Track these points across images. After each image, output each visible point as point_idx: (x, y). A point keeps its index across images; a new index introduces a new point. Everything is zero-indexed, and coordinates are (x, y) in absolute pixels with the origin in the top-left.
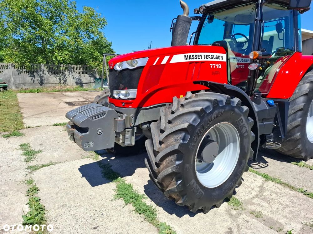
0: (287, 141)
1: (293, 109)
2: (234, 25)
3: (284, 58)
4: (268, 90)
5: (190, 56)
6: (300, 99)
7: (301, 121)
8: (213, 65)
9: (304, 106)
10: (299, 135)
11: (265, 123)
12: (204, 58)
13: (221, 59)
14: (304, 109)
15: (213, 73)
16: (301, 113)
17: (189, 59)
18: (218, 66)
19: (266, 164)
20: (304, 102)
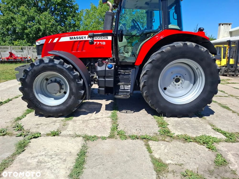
2: (153, 11)
6: (147, 66)
7: (145, 82)
8: (97, 42)
9: (147, 71)
10: (146, 93)
11: (106, 79)
12: (88, 38)
13: (106, 38)
14: (147, 73)
15: (96, 47)
16: (145, 76)
17: (74, 39)
18: (102, 43)
19: (134, 112)
20: (148, 68)
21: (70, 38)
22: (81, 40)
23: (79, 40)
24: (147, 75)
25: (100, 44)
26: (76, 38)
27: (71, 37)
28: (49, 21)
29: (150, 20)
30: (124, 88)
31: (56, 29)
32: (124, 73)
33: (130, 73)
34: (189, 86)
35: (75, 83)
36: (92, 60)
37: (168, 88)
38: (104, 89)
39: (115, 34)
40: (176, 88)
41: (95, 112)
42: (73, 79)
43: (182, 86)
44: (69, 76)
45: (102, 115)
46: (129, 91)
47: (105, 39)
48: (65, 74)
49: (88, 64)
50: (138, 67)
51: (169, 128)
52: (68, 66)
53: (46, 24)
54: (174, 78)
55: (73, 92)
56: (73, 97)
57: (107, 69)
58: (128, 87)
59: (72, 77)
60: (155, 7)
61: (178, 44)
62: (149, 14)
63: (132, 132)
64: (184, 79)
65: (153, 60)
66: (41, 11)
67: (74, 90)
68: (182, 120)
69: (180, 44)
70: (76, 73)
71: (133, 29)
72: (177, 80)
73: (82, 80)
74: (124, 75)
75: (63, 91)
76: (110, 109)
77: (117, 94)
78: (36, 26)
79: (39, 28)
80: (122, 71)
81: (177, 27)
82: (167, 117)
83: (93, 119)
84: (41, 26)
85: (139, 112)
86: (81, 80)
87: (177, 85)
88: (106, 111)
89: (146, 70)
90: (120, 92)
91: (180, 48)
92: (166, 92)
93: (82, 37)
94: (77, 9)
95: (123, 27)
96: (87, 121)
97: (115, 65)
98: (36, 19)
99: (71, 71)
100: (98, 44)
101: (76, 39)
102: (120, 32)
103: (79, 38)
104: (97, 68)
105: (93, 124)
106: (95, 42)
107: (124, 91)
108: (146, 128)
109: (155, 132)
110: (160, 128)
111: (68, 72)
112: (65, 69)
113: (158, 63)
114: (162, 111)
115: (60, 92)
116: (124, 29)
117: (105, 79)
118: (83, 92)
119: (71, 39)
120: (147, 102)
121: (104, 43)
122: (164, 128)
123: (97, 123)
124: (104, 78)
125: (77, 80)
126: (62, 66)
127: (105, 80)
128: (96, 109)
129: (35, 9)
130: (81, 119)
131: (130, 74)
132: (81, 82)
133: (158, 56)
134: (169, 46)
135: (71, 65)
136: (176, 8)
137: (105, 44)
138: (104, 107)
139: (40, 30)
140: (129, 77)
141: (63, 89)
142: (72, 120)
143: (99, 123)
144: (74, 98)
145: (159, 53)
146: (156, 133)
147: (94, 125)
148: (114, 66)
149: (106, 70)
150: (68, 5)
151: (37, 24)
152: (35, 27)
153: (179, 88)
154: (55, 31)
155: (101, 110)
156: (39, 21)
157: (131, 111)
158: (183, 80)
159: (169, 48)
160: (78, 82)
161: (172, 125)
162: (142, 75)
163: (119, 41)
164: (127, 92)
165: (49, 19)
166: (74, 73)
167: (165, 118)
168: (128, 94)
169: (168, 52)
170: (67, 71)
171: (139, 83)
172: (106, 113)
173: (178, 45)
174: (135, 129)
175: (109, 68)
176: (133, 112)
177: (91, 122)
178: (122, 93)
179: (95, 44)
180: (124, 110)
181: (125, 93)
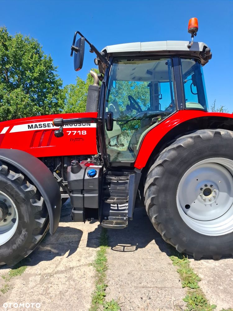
1: (148, 183)
2: (159, 83)
4: (135, 158)
5: (36, 125)
6: (155, 171)
7: (152, 199)
8: (73, 131)
9: (156, 179)
10: (156, 218)
11: (86, 195)
13: (87, 125)
14: (156, 183)
15: (72, 139)
16: (153, 188)
17: (35, 128)
18: (81, 133)
19: (136, 249)
20: (157, 174)
21: (29, 126)
22: (47, 128)
23: (43, 128)
24: (155, 187)
25: (77, 134)
26: (38, 126)
27: (30, 124)
28: (22, 100)
29: (155, 96)
30: (118, 207)
31: (31, 110)
32: (116, 181)
33: (128, 181)
34: (227, 200)
35: (29, 207)
36: (66, 160)
37: (192, 205)
38: (81, 212)
39: (101, 119)
40: (206, 205)
41: (67, 253)
42: (24, 199)
43: (215, 202)
44: (17, 195)
45: (79, 261)
46: (126, 213)
47: (86, 127)
48: (9, 191)
49: (58, 166)
50: (139, 172)
51: (204, 291)
52: (17, 176)
53: (17, 104)
54: (201, 189)
55: (25, 222)
56: (24, 232)
57: (87, 177)
58: (125, 207)
59: (22, 195)
60: (162, 78)
61: (205, 133)
62: (154, 87)
63: (134, 306)
64: (218, 189)
65: (165, 161)
66: (12, 87)
67: (26, 219)
68: (223, 265)
69: (208, 133)
70: (31, 188)
71: (130, 110)
72: (207, 192)
73: (42, 199)
74: (118, 184)
75: (9, 218)
76: (95, 244)
77: (106, 218)
78: (3, 107)
79: (8, 109)
80: (114, 178)
81: (199, 106)
82: (196, 259)
83: (62, 272)
84: (10, 107)
85: (144, 247)
86: (39, 200)
87: (207, 200)
88: (88, 248)
89: (154, 178)
90: (110, 214)
91: (209, 140)
92: (189, 212)
93: (48, 124)
94: (61, 85)
95: (115, 108)
96: (51, 276)
97: (101, 170)
98: (4, 98)
99: (22, 185)
100: (74, 134)
101: (38, 128)
102: (108, 116)
103: (43, 126)
104: (70, 175)
105: (60, 286)
106: (70, 132)
107: (119, 213)
108: (160, 292)
109: (177, 302)
110: (186, 289)
111: (15, 188)
112: (10, 183)
113: (173, 166)
114: (185, 250)
115: (5, 220)
116: (116, 110)
117: (84, 195)
118: (42, 221)
119: (31, 128)
120: (158, 231)
121: (84, 133)
122: (193, 288)
123: (67, 283)
124: (82, 193)
125: (31, 200)
126: (4, 178)
127: (84, 197)
128: (71, 244)
129: (4, 85)
130: (39, 272)
131: (126, 183)
132: (40, 204)
133: (173, 153)
134: (191, 137)
135: (21, 175)
136: (193, 78)
137: (86, 134)
138: (85, 238)
139: (10, 112)
140: (126, 188)
141: (10, 214)
142: (23, 275)
143: (72, 282)
144: (27, 233)
145: (174, 149)
146: (180, 304)
147: (61, 288)
148: (98, 171)
149: (85, 178)
150: (48, 80)
151: (5, 105)
152: (3, 109)
153: (211, 205)
154: (29, 113)
155: (79, 246)
156: (8, 100)
157: (132, 245)
158: (217, 191)
159: (190, 140)
160: (33, 203)
161: (208, 282)
162: (146, 186)
163: (108, 130)
164: (123, 215)
165: (22, 98)
166: (27, 187)
167: (192, 260)
168: (125, 218)
169: (190, 147)
170: (14, 186)
171: (143, 199)
172: (88, 255)
173: (205, 135)
174: (140, 296)
175: (90, 176)
176: (135, 247)
177: (57, 280)
178: (114, 217)
179: (69, 134)
180: (118, 245)
181: (120, 216)
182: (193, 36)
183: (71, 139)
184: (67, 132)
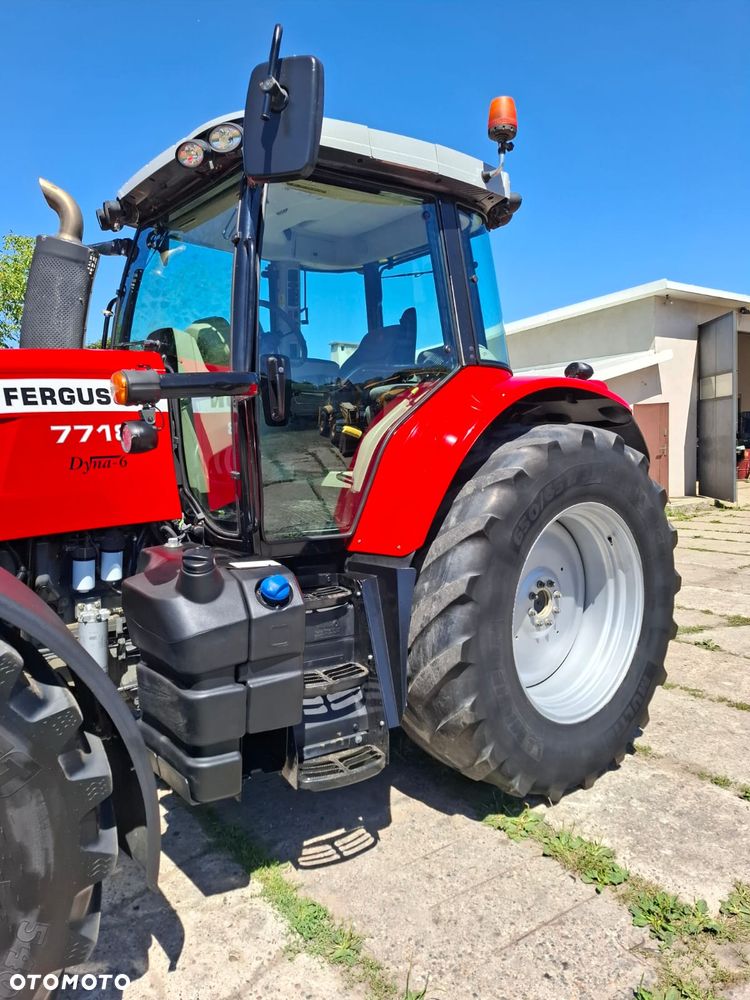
0: (441, 730)
1: (434, 599)
2: (302, 272)
3: (414, 391)
4: (352, 520)
6: (459, 556)
8: (77, 427)
11: (253, 683)
12: (9, 403)
18: (113, 432)
19: (375, 836)
20: (470, 566)
25: (97, 437)
30: (327, 703)
32: (311, 611)
34: (572, 617)
38: (234, 757)
40: (538, 641)
41: (158, 953)
43: (555, 627)
46: (358, 719)
54: (532, 596)
58: (349, 696)
59: (20, 747)
64: (560, 589)
72: (541, 602)
76: (225, 873)
87: (543, 626)
90: (308, 735)
95: (223, 340)
99: (13, 696)
100: (84, 439)
106: (67, 429)
107: (335, 723)
117: (245, 683)
124: (236, 679)
127: (249, 690)
134: (538, 448)
140: (343, 629)
149: (253, 616)
153: (547, 636)
157: (348, 827)
160: (72, 772)
163: (271, 423)
164: (352, 727)
168: (359, 738)
169: (540, 474)
172: (244, 922)
178: (323, 744)
179: (62, 440)
180: (306, 843)
181: (339, 734)
182: (501, 150)
183: (73, 459)
184: (54, 428)
